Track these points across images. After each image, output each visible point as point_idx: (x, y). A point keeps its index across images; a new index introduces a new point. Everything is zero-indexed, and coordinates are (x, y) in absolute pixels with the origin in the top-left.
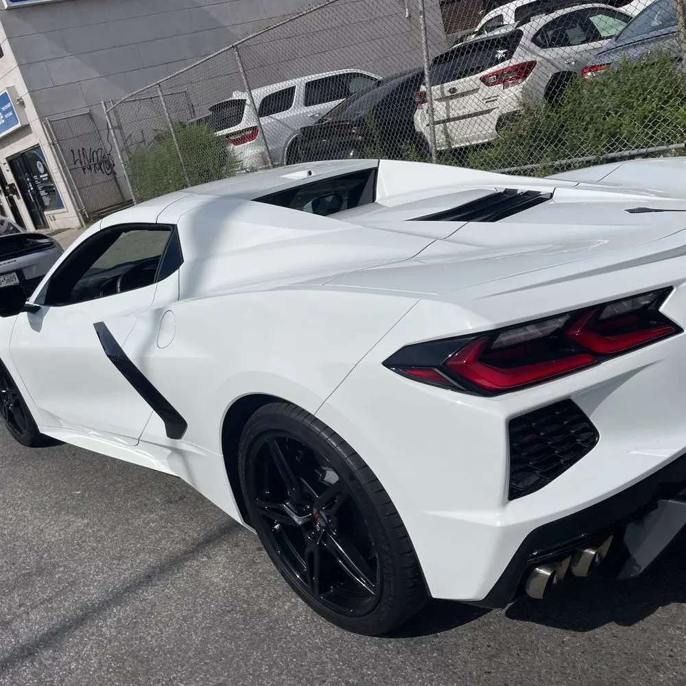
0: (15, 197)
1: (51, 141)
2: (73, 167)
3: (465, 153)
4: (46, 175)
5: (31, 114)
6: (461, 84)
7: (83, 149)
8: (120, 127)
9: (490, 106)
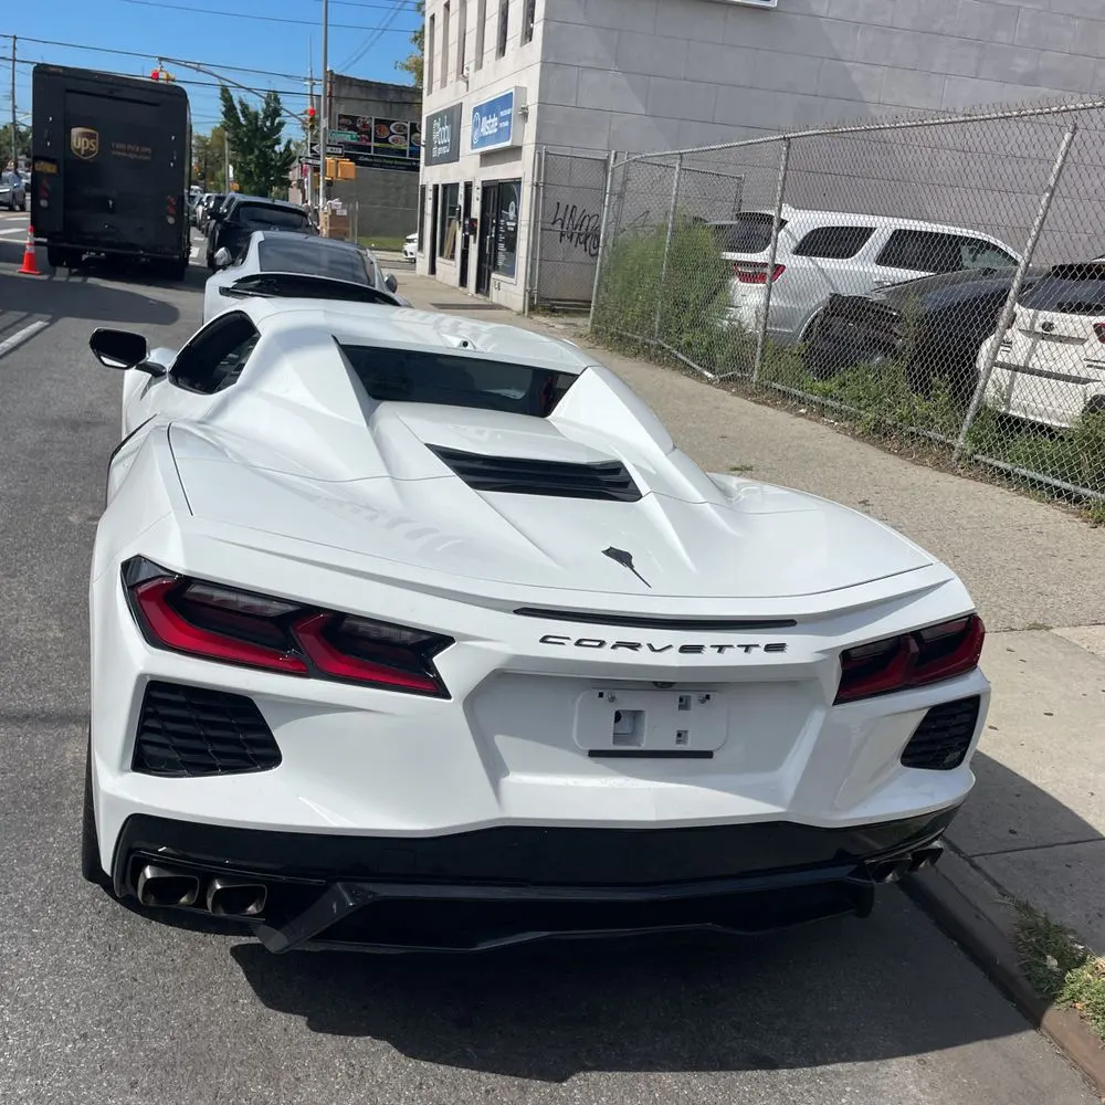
0: (472, 237)
1: (535, 181)
2: (548, 226)
3: (1011, 428)
4: (514, 224)
5: (528, 136)
6: (1066, 322)
7: (574, 207)
8: (621, 196)
9: (1092, 374)
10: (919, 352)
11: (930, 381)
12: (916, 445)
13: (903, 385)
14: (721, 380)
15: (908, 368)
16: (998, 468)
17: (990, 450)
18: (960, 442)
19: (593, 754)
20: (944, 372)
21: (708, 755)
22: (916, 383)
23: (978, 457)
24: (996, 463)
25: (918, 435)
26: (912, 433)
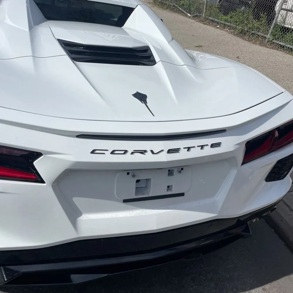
3: (286, 31)
10: (257, 5)
11: (260, 15)
12: (254, 37)
13: (251, 17)
14: (193, 16)
15: (253, 11)
16: (280, 45)
17: (278, 38)
18: (268, 36)
19: (125, 201)
20: (265, 12)
21: (182, 194)
22: (255, 16)
23: (273, 41)
24: (280, 43)
25: (255, 34)
26: (253, 33)
